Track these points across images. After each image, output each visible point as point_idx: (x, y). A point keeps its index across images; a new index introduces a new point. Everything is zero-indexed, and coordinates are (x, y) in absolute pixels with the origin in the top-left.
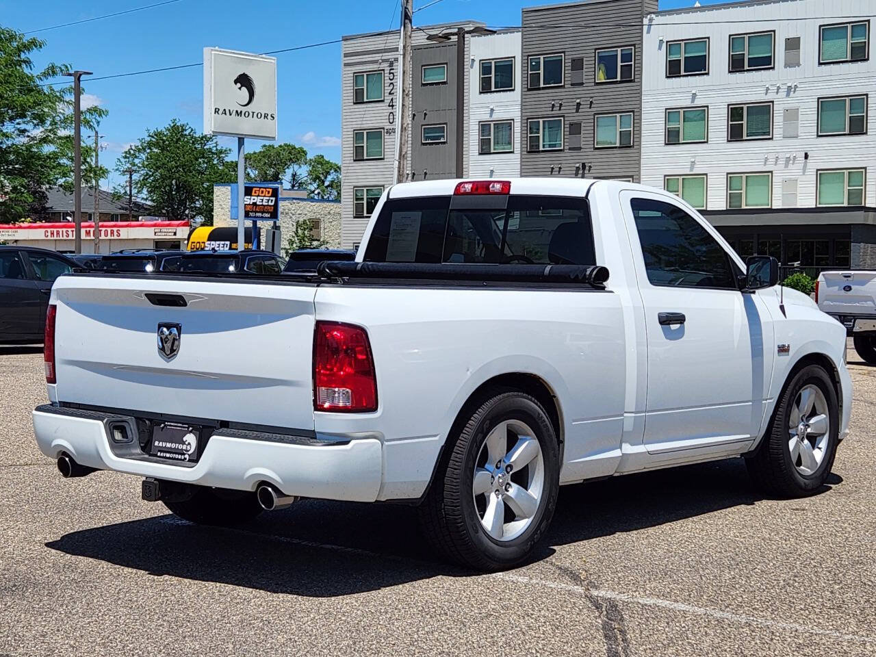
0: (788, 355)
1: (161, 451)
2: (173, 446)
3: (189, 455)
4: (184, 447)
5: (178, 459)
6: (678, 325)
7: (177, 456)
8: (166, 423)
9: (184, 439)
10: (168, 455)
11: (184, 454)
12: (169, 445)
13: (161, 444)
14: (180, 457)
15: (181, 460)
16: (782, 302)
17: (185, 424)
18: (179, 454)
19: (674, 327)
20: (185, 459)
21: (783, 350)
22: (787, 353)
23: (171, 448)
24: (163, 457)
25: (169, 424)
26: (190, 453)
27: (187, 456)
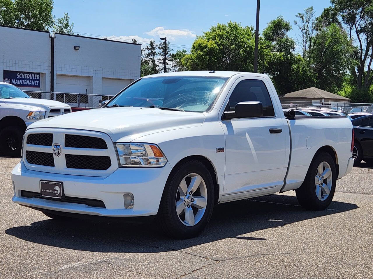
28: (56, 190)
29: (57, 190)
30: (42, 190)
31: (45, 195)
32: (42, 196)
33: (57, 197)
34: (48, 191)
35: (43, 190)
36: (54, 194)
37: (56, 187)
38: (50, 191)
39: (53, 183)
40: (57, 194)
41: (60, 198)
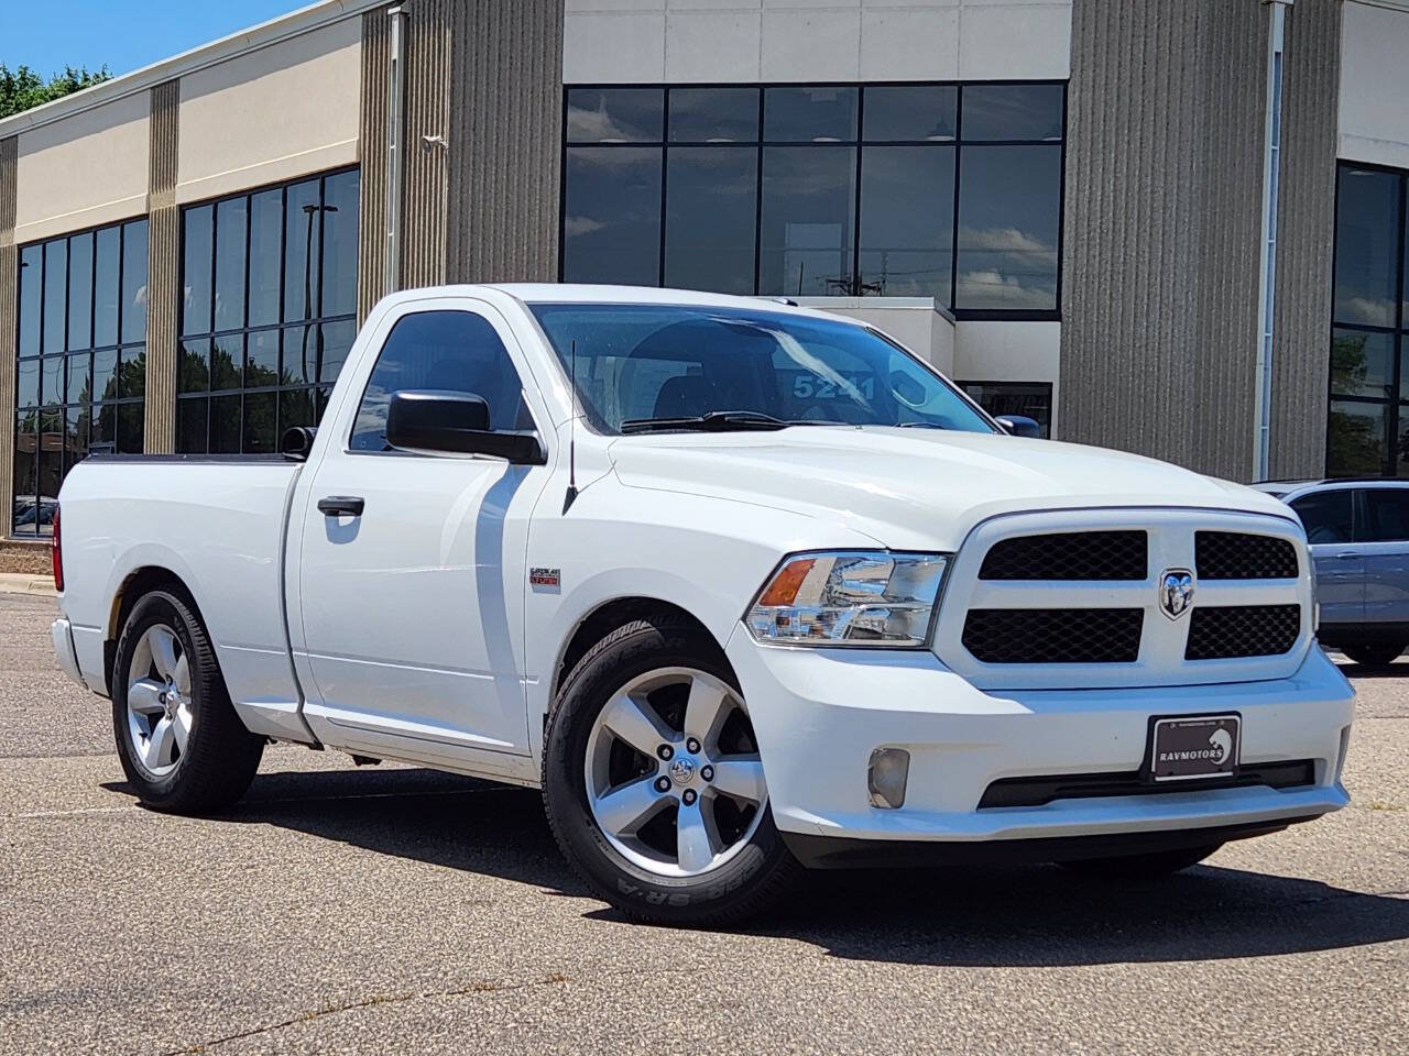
0: (559, 592)
6: (352, 518)
16: (572, 482)
19: (345, 520)
21: (544, 579)
22: (553, 587)
28: (1215, 746)
29: (1220, 747)
30: (1158, 757)
31: (1171, 774)
32: (1158, 779)
33: (1220, 771)
34: (1185, 756)
35: (1163, 757)
36: (1207, 765)
37: (1216, 733)
38: (1193, 755)
39: (1205, 722)
40: (1220, 762)
41: (1230, 774)
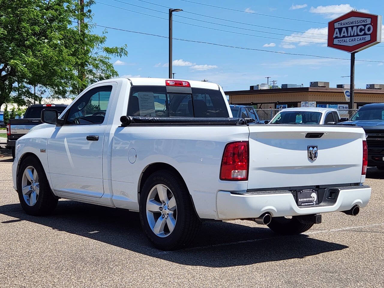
1: (303, 203)
2: (307, 199)
3: (315, 202)
4: (312, 199)
5: (311, 205)
7: (310, 204)
8: (303, 190)
9: (311, 196)
10: (306, 204)
11: (313, 202)
12: (305, 200)
13: (301, 200)
14: (311, 203)
15: (312, 205)
17: (311, 189)
18: (311, 202)
20: (314, 204)
23: (306, 201)
24: (304, 205)
25: (304, 190)
26: (315, 201)
27: (314, 203)
